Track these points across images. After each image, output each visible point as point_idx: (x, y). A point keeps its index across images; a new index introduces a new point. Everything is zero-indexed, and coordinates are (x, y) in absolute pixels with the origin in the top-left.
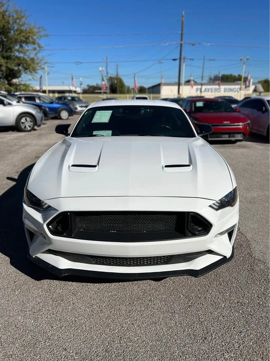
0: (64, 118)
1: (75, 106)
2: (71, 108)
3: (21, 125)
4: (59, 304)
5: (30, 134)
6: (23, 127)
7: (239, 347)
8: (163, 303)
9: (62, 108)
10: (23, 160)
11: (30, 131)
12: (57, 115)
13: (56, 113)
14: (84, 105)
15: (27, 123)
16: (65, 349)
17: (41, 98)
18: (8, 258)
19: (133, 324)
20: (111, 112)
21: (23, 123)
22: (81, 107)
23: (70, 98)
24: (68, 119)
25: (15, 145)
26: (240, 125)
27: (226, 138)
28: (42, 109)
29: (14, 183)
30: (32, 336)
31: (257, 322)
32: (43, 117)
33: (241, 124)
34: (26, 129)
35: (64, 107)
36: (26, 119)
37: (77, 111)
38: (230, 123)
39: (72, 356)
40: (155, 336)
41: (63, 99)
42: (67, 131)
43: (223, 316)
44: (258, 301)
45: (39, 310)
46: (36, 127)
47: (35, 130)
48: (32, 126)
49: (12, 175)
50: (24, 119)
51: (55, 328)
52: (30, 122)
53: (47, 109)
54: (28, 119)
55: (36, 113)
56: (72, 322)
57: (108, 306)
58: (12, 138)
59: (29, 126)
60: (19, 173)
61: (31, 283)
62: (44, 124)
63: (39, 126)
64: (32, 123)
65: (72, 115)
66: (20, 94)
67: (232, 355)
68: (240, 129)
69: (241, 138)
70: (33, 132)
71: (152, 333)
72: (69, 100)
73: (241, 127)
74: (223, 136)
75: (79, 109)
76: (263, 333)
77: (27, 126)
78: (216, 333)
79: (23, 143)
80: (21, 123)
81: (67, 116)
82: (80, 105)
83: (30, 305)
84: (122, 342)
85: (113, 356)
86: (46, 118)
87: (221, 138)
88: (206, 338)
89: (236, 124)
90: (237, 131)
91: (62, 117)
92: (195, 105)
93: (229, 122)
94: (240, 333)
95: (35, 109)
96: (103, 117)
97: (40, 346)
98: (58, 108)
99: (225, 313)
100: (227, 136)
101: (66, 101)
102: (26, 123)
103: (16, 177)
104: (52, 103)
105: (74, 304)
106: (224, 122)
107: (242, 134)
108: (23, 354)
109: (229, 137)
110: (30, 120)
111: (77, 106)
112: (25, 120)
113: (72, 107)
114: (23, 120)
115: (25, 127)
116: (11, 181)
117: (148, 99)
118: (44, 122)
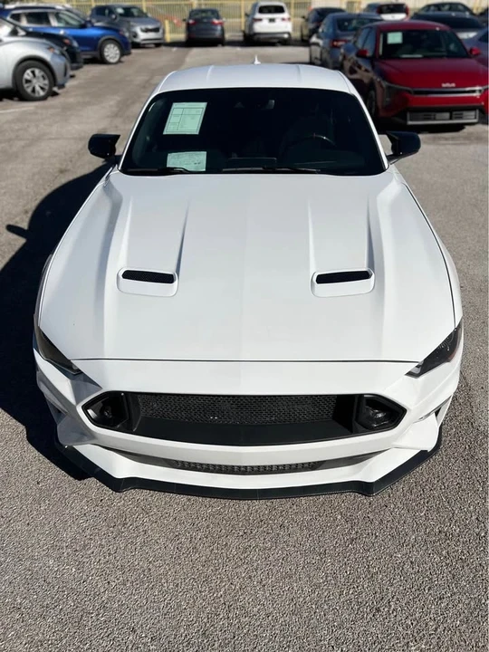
0: (112, 61)
1: (133, 30)
2: (124, 37)
3: (26, 85)
4: (120, 532)
5: (46, 108)
6: (29, 90)
7: (436, 629)
8: (305, 532)
9: (107, 37)
10: (37, 177)
11: (44, 98)
12: (96, 54)
13: (95, 49)
14: (150, 27)
15: (36, 80)
16: (134, 630)
17: (61, 15)
18: (22, 428)
19: (250, 577)
20: (203, 105)
21: (28, 81)
22: (147, 31)
23: (120, 11)
24: (119, 61)
25: (17, 138)
26: (474, 91)
27: (443, 119)
28: (65, 44)
29: (21, 241)
30: (74, 601)
31: (472, 575)
32: (68, 65)
33: (477, 88)
34: (37, 95)
35: (110, 35)
36: (33, 72)
37: (137, 40)
38: (456, 87)
39: (145, 644)
40: (289, 604)
41: (107, 11)
42: (114, 150)
43: (412, 562)
44: (477, 530)
45: (85, 546)
46: (55, 89)
47: (55, 94)
48: (47, 88)
49: (17, 219)
50: (29, 71)
51: (114, 584)
52: (41, 79)
53: (75, 44)
54: (37, 71)
55: (52, 58)
56: (144, 571)
57: (207, 538)
58: (10, 117)
59: (42, 88)
60: (30, 215)
61: (67, 486)
62: (72, 77)
63: (62, 86)
64: (46, 82)
65: (129, 54)
66: (16, 9)
67: (423, 646)
68: (474, 98)
69: (475, 121)
70: (51, 101)
71: (284, 597)
72: (121, 15)
73: (477, 95)
74: (438, 115)
75: (142, 36)
76: (480, 600)
77: (38, 88)
78: (398, 599)
79: (33, 130)
80: (24, 81)
81: (118, 57)
82: (144, 27)
83: (67, 535)
84: (231, 615)
85: (216, 645)
86: (75, 65)
87: (435, 119)
88: (378, 610)
89: (468, 89)
90: (469, 105)
91: (108, 58)
92: (385, 39)
93: (453, 85)
94: (440, 599)
95: (50, 48)
96: (186, 119)
97: (90, 623)
98: (98, 39)
99: (415, 556)
100: (447, 115)
101: (114, 16)
102: (34, 81)
103: (25, 225)
104: (83, 26)
105: (145, 532)
106: (444, 85)
107: (478, 111)
108: (61, 640)
109: (451, 118)
110: (42, 73)
111: (138, 30)
112: (31, 74)
113: (127, 35)
114: (28, 75)
115: (34, 90)
116: (15, 236)
117: (286, 9)
118: (71, 73)
